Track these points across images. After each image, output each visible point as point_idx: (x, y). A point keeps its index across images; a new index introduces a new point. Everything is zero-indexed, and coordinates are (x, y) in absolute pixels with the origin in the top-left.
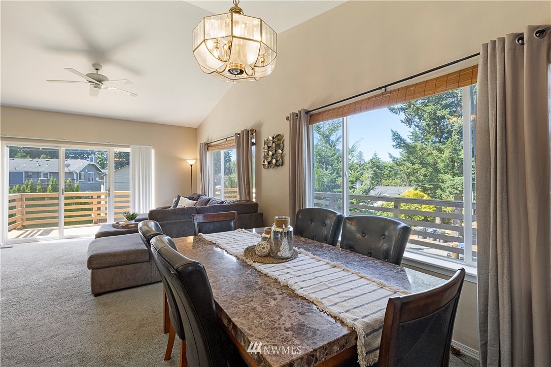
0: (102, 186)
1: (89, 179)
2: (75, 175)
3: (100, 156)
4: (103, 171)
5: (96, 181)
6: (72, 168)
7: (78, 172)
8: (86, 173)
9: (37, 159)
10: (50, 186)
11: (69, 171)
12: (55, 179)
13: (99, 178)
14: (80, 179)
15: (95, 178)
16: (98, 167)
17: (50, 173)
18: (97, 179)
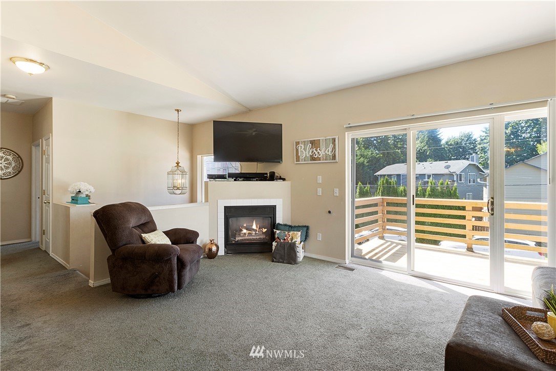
0: (484, 188)
1: (470, 180)
2: (455, 177)
3: (483, 155)
4: (486, 171)
5: (477, 182)
6: (452, 170)
7: (458, 173)
8: (466, 174)
9: (424, 163)
10: (429, 187)
11: (449, 173)
12: (434, 181)
13: (480, 179)
14: (461, 180)
15: (477, 179)
16: (481, 167)
17: (433, 174)
18: (479, 180)
